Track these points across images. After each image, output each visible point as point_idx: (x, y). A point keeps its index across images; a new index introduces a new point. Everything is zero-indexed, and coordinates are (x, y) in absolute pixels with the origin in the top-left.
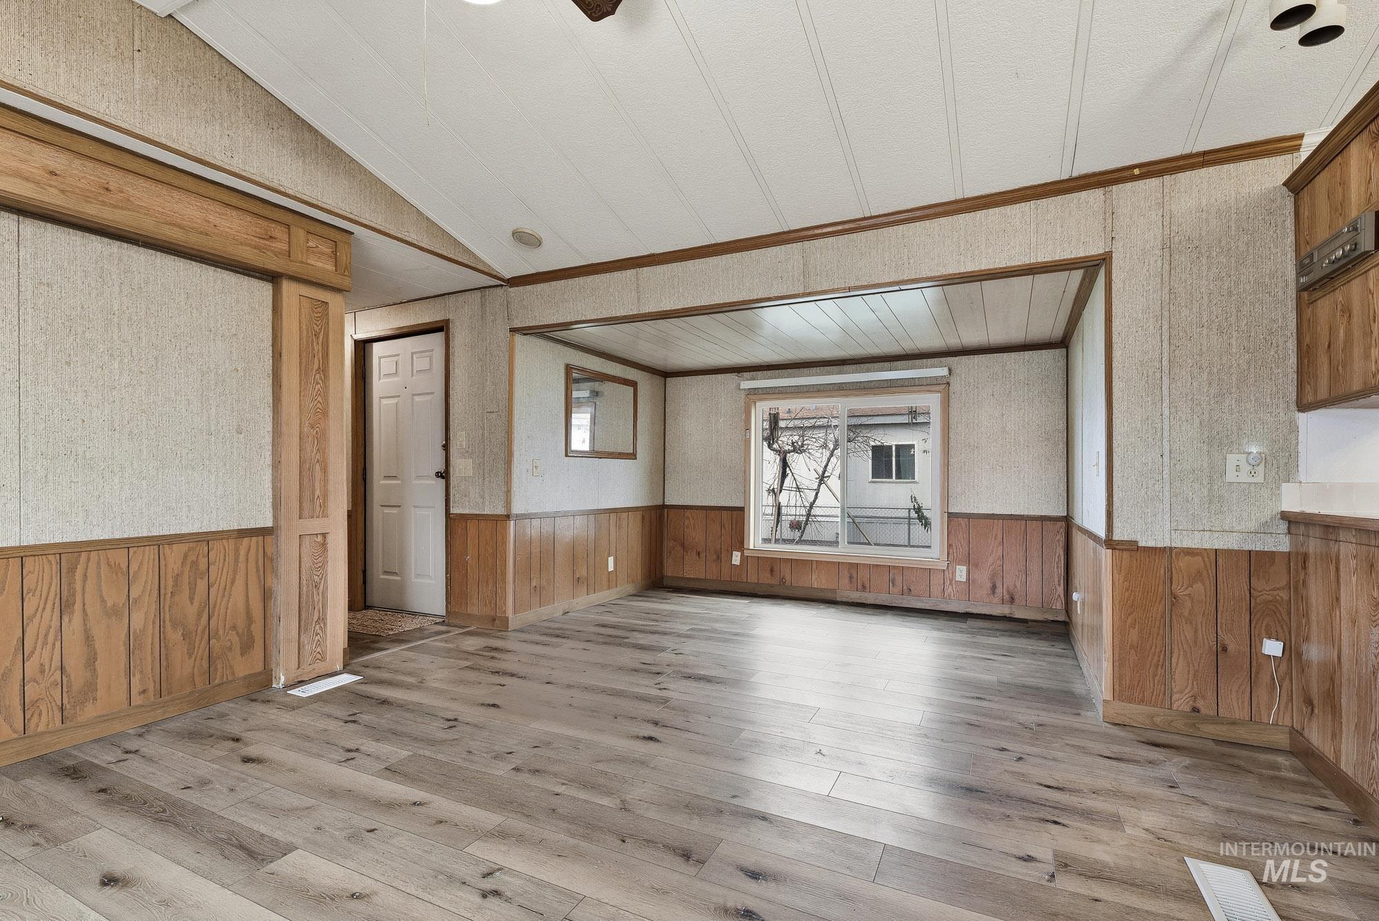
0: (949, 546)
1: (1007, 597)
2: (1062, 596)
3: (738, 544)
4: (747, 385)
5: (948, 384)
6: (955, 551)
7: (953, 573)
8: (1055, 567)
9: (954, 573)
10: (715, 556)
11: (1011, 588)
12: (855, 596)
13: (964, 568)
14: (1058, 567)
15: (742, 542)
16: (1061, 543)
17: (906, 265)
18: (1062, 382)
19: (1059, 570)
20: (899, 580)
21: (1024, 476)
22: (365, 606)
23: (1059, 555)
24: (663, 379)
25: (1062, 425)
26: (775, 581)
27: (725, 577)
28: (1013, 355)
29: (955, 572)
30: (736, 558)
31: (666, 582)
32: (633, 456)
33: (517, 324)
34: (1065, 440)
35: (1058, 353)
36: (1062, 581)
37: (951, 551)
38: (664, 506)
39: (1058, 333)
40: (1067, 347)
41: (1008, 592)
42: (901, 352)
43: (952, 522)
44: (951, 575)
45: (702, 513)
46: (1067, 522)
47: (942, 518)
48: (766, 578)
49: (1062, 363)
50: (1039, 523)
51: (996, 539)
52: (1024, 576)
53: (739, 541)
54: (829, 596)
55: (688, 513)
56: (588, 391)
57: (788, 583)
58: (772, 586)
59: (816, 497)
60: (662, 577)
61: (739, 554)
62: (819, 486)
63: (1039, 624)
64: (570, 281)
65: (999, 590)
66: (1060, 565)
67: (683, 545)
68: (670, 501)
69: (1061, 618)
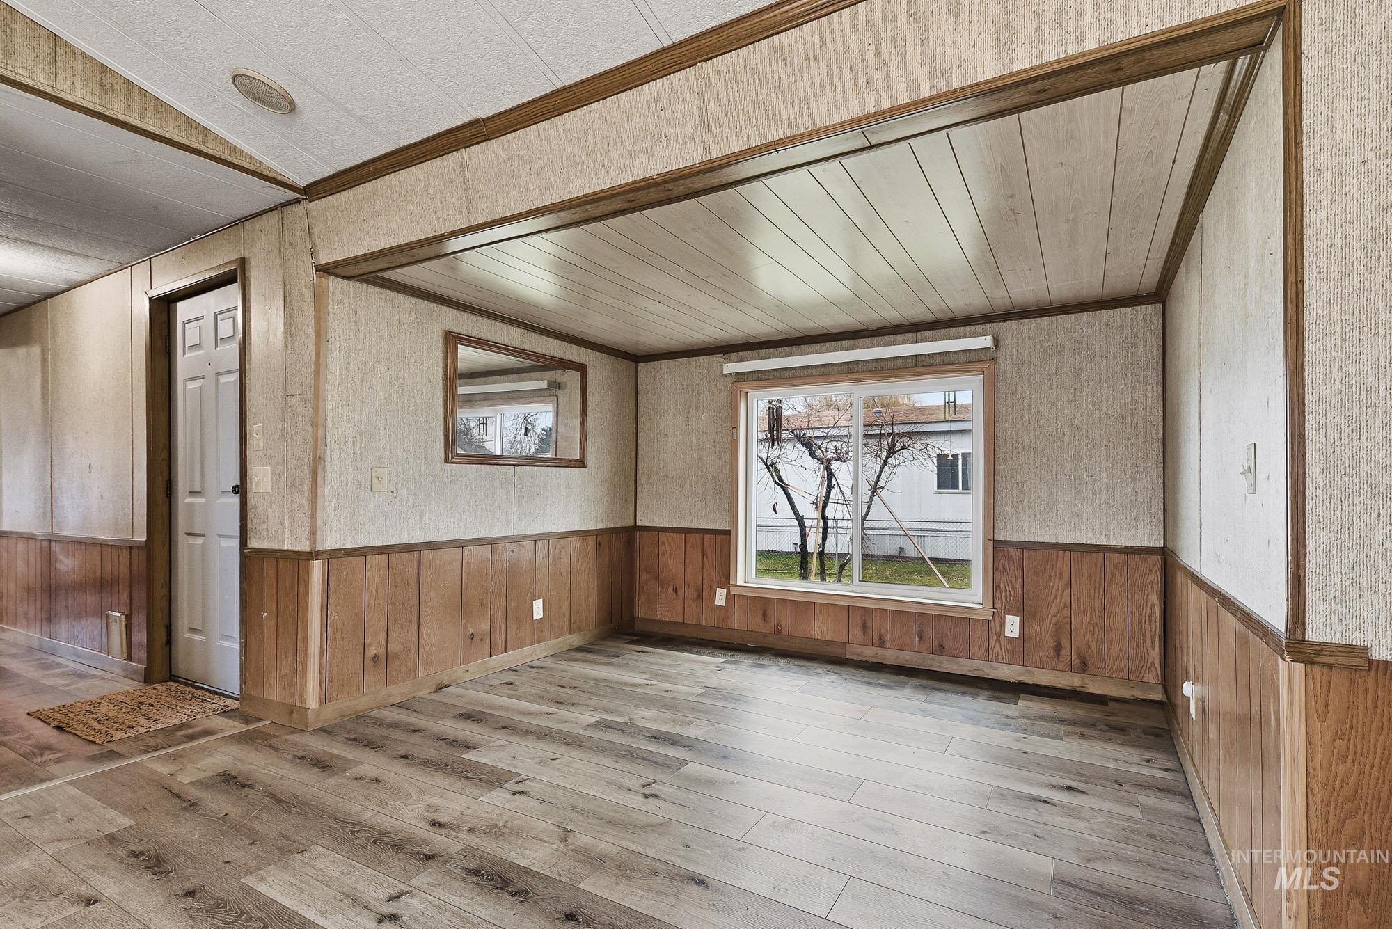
0: (996, 587)
1: (1076, 662)
2: (1157, 664)
3: (723, 579)
4: (732, 368)
5: (994, 360)
6: (1003, 594)
7: (1000, 625)
8: (1147, 621)
9: (1002, 625)
10: (695, 594)
11: (1083, 649)
12: (870, 653)
13: (1016, 619)
14: (1150, 622)
15: (728, 577)
16: (1155, 586)
17: (873, 84)
18: (1156, 353)
19: (1153, 626)
20: (928, 631)
21: (1101, 488)
22: (171, 676)
23: (1153, 605)
24: (634, 364)
25: (1157, 415)
26: (767, 629)
27: (708, 620)
28: (1085, 317)
29: (1004, 622)
30: (721, 597)
31: (639, 626)
32: (581, 463)
33: (325, 259)
34: (1161, 436)
35: (1149, 311)
36: (1157, 643)
37: (998, 594)
38: (635, 528)
39: (1151, 278)
40: (1164, 302)
41: (1079, 655)
42: (930, 317)
43: (1000, 555)
44: (998, 629)
45: (681, 536)
46: (1166, 558)
47: (985, 549)
48: (756, 624)
49: (1158, 324)
50: (1123, 557)
51: (1061, 578)
52: (1101, 633)
53: (724, 575)
54: (835, 651)
55: (664, 537)
56: (546, 382)
57: (784, 632)
58: (765, 635)
59: (868, 511)
60: (633, 619)
61: (724, 591)
62: (871, 498)
63: (1124, 706)
64: (379, 183)
65: (1065, 652)
66: (1153, 618)
67: (657, 578)
68: (642, 522)
69: (1157, 696)
